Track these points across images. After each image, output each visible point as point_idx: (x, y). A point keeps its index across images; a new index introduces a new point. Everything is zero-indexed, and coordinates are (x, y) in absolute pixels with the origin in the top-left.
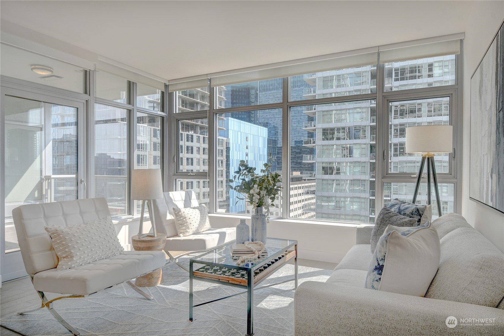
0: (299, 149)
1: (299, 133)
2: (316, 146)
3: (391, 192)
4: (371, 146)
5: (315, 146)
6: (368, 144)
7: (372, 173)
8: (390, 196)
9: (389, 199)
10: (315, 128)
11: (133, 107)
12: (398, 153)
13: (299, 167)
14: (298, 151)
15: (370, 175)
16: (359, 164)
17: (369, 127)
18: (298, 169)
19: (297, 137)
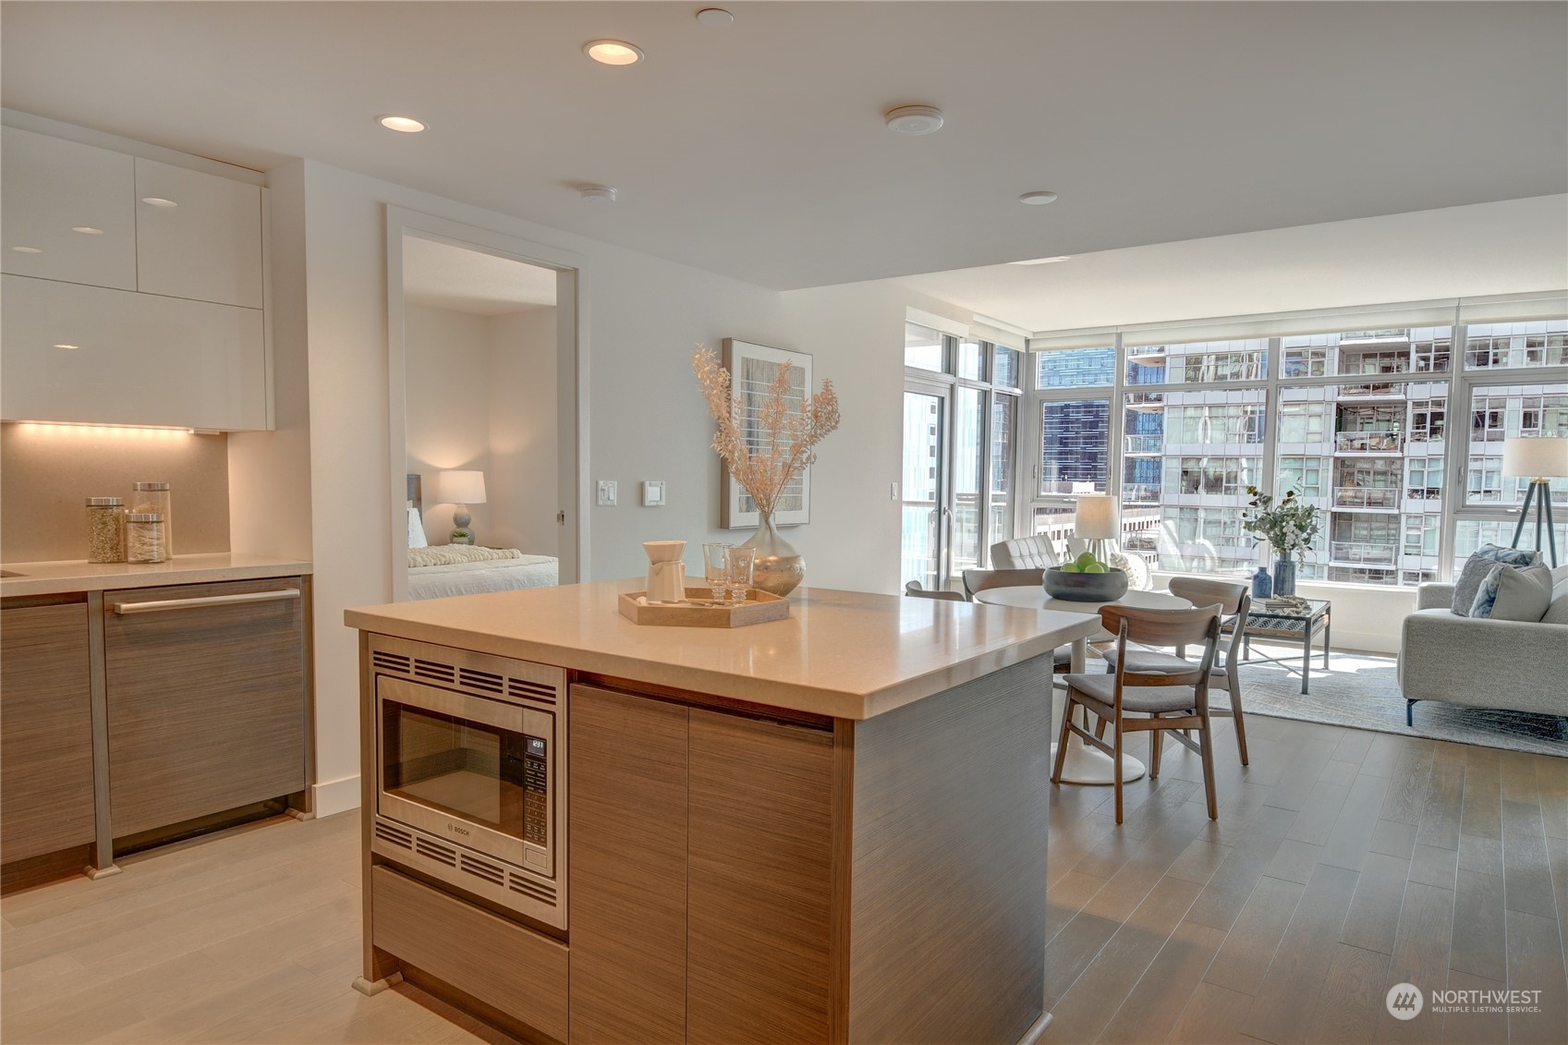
0: (1089, 412)
1: (1093, 364)
2: (1166, 409)
3: (1398, 549)
4: (1341, 410)
5: (1162, 408)
6: (1329, 403)
7: (1340, 490)
8: (1396, 560)
9: (1392, 568)
10: (1161, 355)
11: (990, 387)
12: (1428, 430)
13: (1090, 469)
14: (1091, 418)
15: (1333, 497)
16: (1300, 462)
17: (1337, 351)
18: (1088, 474)
19: (1084, 375)
